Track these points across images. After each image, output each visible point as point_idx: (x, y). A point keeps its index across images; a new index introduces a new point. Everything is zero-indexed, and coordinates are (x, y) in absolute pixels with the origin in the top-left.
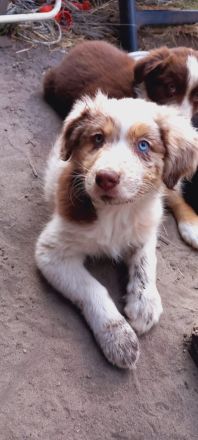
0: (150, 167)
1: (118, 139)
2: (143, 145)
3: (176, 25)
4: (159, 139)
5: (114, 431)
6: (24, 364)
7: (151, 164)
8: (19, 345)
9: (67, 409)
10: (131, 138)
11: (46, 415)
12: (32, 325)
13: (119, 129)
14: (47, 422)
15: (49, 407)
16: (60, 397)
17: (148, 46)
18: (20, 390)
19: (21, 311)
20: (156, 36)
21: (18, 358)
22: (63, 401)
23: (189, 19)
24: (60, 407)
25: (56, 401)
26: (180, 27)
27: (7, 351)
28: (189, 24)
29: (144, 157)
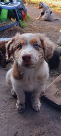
0: (40, 53)
1: (27, 44)
2: (36, 45)
3: (7, 29)
4: (41, 43)
5: (35, 124)
6: (9, 121)
7: (40, 52)
8: (6, 118)
9: (23, 125)
10: (32, 43)
11: (19, 128)
12: (7, 112)
13: (26, 41)
14: (20, 130)
15: (19, 127)
16: (21, 123)
17: (2, 36)
18: (11, 126)
19: (2, 110)
20: (3, 33)
21: (7, 120)
22: (21, 124)
23: (10, 27)
24: (21, 125)
25: (20, 124)
26: (8, 30)
27: (4, 120)
28: (10, 28)
29: (38, 50)
